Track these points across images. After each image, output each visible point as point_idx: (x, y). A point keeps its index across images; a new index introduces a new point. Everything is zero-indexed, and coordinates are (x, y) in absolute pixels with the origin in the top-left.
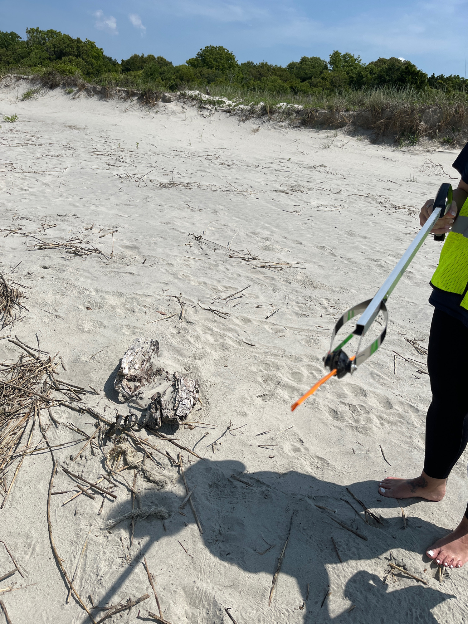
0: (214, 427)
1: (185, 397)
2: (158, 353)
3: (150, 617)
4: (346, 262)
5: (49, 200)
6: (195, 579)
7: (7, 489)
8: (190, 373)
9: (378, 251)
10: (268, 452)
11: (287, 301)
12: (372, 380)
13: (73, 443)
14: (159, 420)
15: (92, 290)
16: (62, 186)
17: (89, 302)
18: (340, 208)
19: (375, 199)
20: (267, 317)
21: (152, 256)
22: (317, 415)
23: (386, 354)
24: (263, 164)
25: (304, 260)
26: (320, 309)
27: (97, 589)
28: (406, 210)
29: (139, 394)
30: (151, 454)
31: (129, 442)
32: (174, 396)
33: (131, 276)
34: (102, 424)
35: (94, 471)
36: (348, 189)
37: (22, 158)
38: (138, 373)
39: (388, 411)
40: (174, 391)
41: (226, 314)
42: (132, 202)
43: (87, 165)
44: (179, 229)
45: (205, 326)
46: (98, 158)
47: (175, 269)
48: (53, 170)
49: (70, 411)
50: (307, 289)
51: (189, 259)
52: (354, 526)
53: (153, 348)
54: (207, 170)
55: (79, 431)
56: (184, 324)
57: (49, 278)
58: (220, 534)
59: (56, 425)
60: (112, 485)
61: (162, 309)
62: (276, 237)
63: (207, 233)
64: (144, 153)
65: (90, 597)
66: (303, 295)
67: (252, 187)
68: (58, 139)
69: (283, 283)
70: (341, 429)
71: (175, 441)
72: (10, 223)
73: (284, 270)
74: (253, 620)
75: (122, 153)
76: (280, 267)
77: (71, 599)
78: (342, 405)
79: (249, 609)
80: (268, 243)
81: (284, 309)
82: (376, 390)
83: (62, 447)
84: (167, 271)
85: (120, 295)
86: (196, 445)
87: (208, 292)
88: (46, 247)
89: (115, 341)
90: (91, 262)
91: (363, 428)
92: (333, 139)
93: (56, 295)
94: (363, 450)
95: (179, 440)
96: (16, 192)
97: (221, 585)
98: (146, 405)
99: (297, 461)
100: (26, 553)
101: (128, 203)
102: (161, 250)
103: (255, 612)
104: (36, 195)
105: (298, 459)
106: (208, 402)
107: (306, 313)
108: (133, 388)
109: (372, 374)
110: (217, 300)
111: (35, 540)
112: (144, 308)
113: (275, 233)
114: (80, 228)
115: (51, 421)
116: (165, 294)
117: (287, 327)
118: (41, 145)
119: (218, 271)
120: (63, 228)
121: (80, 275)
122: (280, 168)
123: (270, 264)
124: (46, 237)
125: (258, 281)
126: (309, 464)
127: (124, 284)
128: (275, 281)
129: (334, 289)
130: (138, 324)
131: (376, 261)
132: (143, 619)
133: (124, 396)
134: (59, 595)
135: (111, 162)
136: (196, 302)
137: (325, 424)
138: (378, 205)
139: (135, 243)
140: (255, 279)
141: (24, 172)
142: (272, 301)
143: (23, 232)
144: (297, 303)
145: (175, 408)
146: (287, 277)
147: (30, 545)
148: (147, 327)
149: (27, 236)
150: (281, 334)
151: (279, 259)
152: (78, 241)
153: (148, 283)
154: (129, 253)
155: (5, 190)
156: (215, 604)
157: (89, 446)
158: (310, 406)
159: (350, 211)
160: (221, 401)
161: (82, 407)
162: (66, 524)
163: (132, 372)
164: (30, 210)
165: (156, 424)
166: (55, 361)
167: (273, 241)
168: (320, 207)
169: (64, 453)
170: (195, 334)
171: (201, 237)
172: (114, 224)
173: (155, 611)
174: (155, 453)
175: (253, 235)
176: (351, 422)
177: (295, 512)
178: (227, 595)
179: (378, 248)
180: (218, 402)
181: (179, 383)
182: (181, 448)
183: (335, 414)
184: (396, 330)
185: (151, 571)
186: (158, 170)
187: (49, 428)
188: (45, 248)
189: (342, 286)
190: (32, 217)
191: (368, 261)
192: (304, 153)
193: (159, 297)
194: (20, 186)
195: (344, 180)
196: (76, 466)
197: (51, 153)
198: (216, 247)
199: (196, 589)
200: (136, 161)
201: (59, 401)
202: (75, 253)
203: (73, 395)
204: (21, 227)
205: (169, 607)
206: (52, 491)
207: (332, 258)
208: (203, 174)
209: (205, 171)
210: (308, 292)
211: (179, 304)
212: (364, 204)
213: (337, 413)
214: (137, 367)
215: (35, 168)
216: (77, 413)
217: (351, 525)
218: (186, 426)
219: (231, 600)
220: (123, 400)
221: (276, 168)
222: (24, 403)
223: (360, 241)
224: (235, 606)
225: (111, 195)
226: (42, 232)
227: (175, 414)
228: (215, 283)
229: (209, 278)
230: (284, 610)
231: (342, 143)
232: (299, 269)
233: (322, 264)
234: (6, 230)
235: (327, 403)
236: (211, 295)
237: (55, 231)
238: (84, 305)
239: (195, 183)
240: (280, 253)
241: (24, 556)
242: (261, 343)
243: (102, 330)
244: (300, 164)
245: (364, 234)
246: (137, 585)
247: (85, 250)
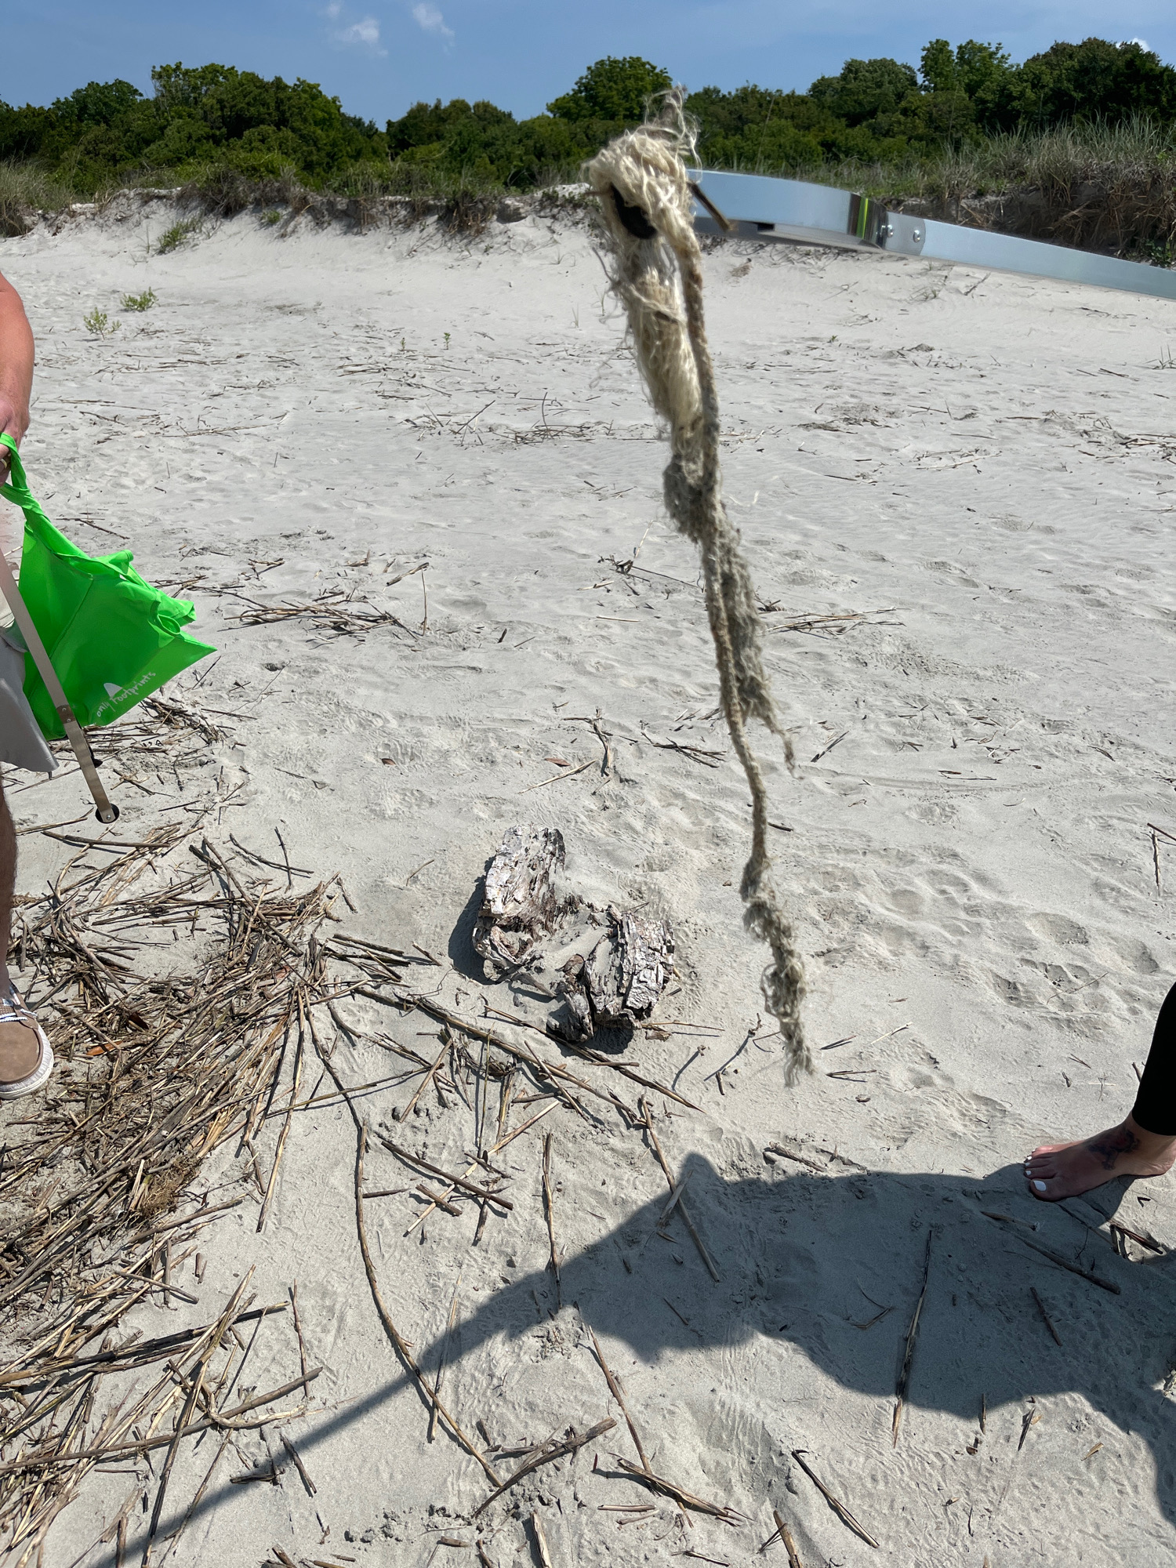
0: (716, 1032)
1: (644, 963)
2: (563, 861)
3: (622, 1470)
4: (1006, 601)
5: (255, 500)
6: (715, 1385)
7: (265, 1187)
8: (642, 906)
9: (1087, 565)
10: (854, 1089)
11: (863, 711)
12: (1098, 902)
13: (395, 1081)
14: (587, 1020)
15: (390, 717)
16: (280, 461)
17: (387, 746)
18: (977, 456)
19: (1068, 425)
20: (817, 757)
21: (519, 622)
22: (967, 994)
23: (1130, 832)
24: (764, 357)
25: (895, 601)
26: (948, 726)
27: (493, 1408)
28: (1156, 447)
29: (534, 959)
30: (577, 1101)
31: (524, 1073)
32: (617, 962)
33: (472, 677)
34: (455, 1034)
35: (451, 1143)
36: (994, 404)
37: (177, 399)
38: (523, 910)
39: (1148, 978)
40: (616, 950)
41: (713, 754)
42: (452, 486)
43: (332, 403)
44: (575, 548)
45: (664, 787)
46: (354, 381)
47: (577, 650)
48: (254, 422)
49: (378, 1006)
50: (911, 677)
51: (609, 623)
52: (1084, 1261)
53: (550, 848)
54: (624, 386)
55: (404, 1053)
56: (613, 786)
57: (285, 693)
58: (760, 1282)
59: (350, 1038)
60: (495, 1175)
61: (559, 752)
62: (817, 547)
63: (644, 550)
64: (464, 358)
65: (480, 1427)
66: (901, 693)
67: (743, 422)
68: (256, 343)
69: (848, 665)
70: (1029, 1028)
71: (628, 1068)
72: (176, 564)
73: (848, 632)
74: (860, 1478)
75: (411, 364)
76: (836, 625)
77: (437, 1431)
78: (1028, 968)
79: (848, 1454)
80: (799, 565)
81: (856, 732)
82: (1111, 927)
83: (371, 1089)
84: (559, 657)
85: (456, 723)
86: (678, 1076)
87: (663, 703)
88: (269, 617)
89: (459, 836)
90: (376, 646)
91: (1087, 1021)
92: (945, 273)
93: (307, 734)
94: (1090, 1078)
95: (637, 1065)
96: (176, 484)
97: (775, 1400)
98: (552, 985)
99: (926, 1108)
100: (325, 1330)
101: (443, 490)
102: (536, 605)
103: (862, 1460)
104: (222, 490)
105: (929, 1103)
106: (694, 974)
107: (914, 740)
108: (516, 947)
109: (1097, 886)
110: (688, 723)
111: (341, 1299)
112: (515, 753)
113: (815, 536)
114: (338, 565)
115: (340, 1032)
116: (562, 714)
117: (870, 778)
118: (219, 362)
119: (681, 648)
120: (300, 567)
121: (356, 680)
122: (809, 363)
123: (809, 619)
124: (264, 591)
125: (783, 665)
126: (956, 1114)
127: (461, 697)
128: (828, 662)
129: (981, 673)
130: (508, 793)
131: (1084, 592)
132: (608, 1475)
133: (497, 966)
134: (411, 1423)
135: (389, 388)
136: (638, 731)
137: (989, 1017)
138: (1079, 440)
139: (473, 593)
140: (775, 661)
141: (187, 434)
142: (826, 715)
143: (209, 585)
144: (889, 715)
145: (623, 991)
146: (856, 648)
147: (331, 1310)
148: (529, 797)
149: (220, 593)
150: (855, 798)
151: (833, 605)
152: (340, 598)
153: (518, 689)
154: (462, 618)
155: (149, 482)
156: (768, 1441)
157: (431, 1085)
158: (946, 973)
159: (1005, 464)
160: (725, 969)
161: (404, 995)
162: (405, 1262)
163: (510, 910)
164: (216, 528)
165: (582, 1029)
166: (329, 891)
167: (812, 559)
168: (923, 460)
169: (378, 1103)
170: (643, 808)
171: (630, 563)
172: (417, 548)
173: (631, 1455)
174: (586, 1097)
175: (758, 548)
176: (1052, 1009)
177: (935, 1230)
178: (792, 1421)
179: (1086, 557)
180: (720, 973)
181: (625, 930)
182: (644, 1083)
183: (1011, 990)
184: (1153, 768)
185: (610, 1367)
186: (503, 399)
187: (335, 1047)
188: (266, 621)
189: (1000, 663)
190: (223, 545)
191: (1063, 593)
192: (871, 317)
193: (547, 723)
194: (185, 470)
195: (983, 380)
196: (409, 1133)
197: (245, 381)
198: (670, 587)
199: (718, 1408)
200: (447, 381)
201: (349, 984)
202: (337, 627)
203: (380, 968)
204: (202, 572)
205: (662, 1448)
206: (363, 1190)
207: (969, 592)
208: (616, 397)
209: (622, 391)
210: (913, 684)
211: (596, 737)
212: (1038, 441)
213: (1015, 988)
214: (519, 896)
215: (213, 422)
216: (395, 1011)
217: (1078, 1257)
218: (651, 1033)
219: (802, 1432)
220: (495, 977)
221: (800, 366)
222: (272, 991)
223: (1036, 542)
224: (813, 1447)
225: (400, 473)
226: (254, 581)
227: (624, 1005)
228: (677, 678)
229: (663, 667)
230: (931, 1456)
231: (970, 282)
232: (884, 627)
233: (942, 608)
234: (170, 582)
235: (988, 964)
236: (671, 710)
237: (282, 574)
238: (376, 754)
239: (599, 423)
240: (832, 588)
241: (322, 1335)
242: (807, 821)
243: (426, 811)
244: (861, 350)
245: (1044, 521)
246: (585, 1398)
247: (359, 618)
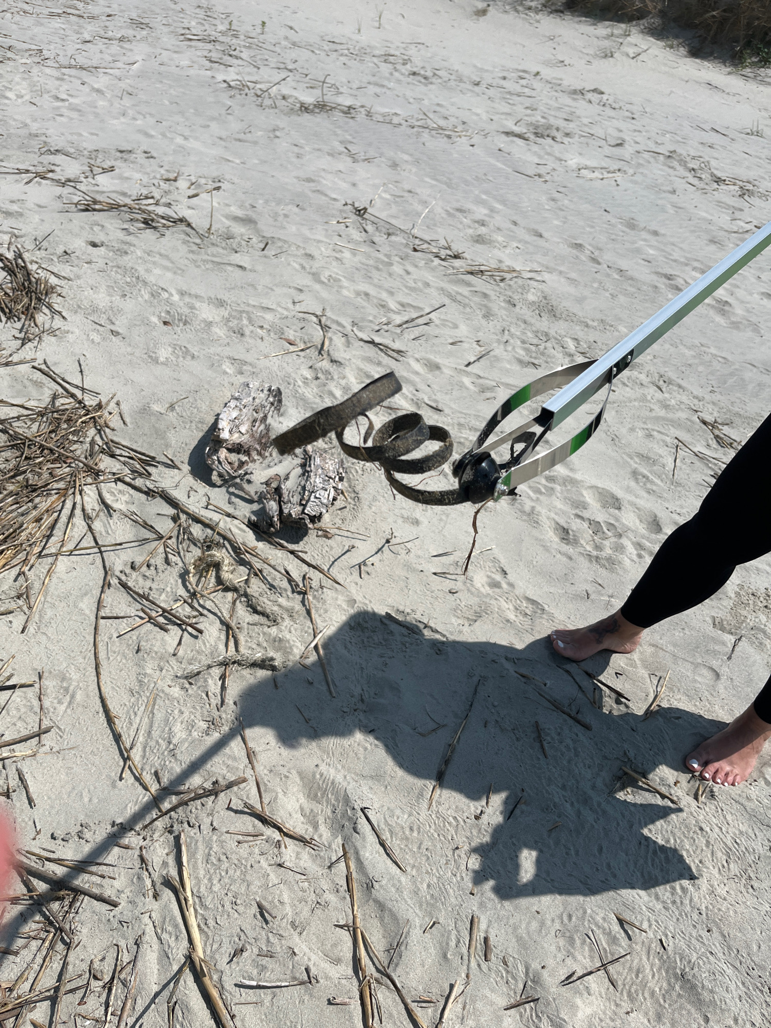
0: (364, 538)
1: (321, 485)
2: (279, 410)
3: (246, 810)
4: (617, 277)
5: (102, 121)
6: (319, 762)
7: (32, 604)
8: (330, 449)
9: (675, 261)
10: (448, 584)
11: (506, 336)
12: (633, 484)
13: (137, 544)
14: (276, 519)
15: (174, 292)
16: (126, 97)
17: (168, 313)
18: (619, 174)
19: (683, 163)
20: (469, 364)
21: (279, 239)
22: (535, 532)
23: (663, 441)
24: (487, 79)
25: (543, 265)
26: (560, 356)
27: (167, 763)
28: (737, 188)
29: (246, 474)
30: (261, 571)
31: (227, 549)
32: (303, 483)
33: (239, 272)
34: (183, 517)
35: (168, 589)
36: (637, 139)
37: (58, 40)
38: (245, 439)
39: (653, 536)
40: (303, 474)
41: (399, 352)
42: (249, 135)
43: (171, 60)
44: (329, 193)
45: (360, 370)
46: (190, 46)
47: (316, 265)
48: (112, 65)
49: (132, 491)
50: (543, 319)
51: (343, 250)
52: (573, 707)
53: (271, 399)
54: (386, 83)
55: (146, 526)
56: (325, 364)
57: (101, 264)
58: (362, 700)
59: (109, 511)
60: (195, 613)
61: (291, 334)
62: (498, 220)
63: (378, 202)
64: (273, 42)
65: (156, 774)
66: (534, 329)
67: (464, 123)
68: (122, 8)
69: (503, 304)
70: (570, 558)
71: (300, 554)
72: (34, 158)
73: (508, 282)
74: (403, 828)
75: (234, 41)
76: (499, 275)
77: (127, 774)
78: (578, 521)
79: (398, 812)
80: (483, 230)
81: (499, 351)
82: (638, 501)
83: (118, 547)
84: (303, 268)
85: (221, 303)
86: (333, 563)
87: (371, 311)
88: (97, 207)
89: (209, 383)
90: (173, 241)
91: (609, 559)
92: (621, 40)
93: (112, 296)
94: (602, 595)
95: (306, 553)
96: (46, 102)
97: (355, 773)
98: (256, 493)
99: (493, 602)
100: (60, 702)
101: (242, 136)
102: (293, 229)
103: (406, 816)
104: (79, 111)
105: (496, 599)
106: (357, 498)
107: (536, 362)
108: (236, 464)
109: (635, 474)
110: (385, 327)
111: (75, 684)
112: (259, 331)
113: (498, 212)
114: (155, 178)
115: (102, 506)
116: (298, 307)
117: (502, 383)
118: (93, 18)
119: (390, 275)
120: (126, 175)
121: (154, 263)
122: (518, 88)
123: (483, 268)
124: (96, 188)
125: (459, 298)
126: (511, 607)
127: (228, 285)
128: (490, 300)
129: (590, 323)
130: (249, 358)
131: (669, 279)
132: (236, 812)
133: (220, 475)
134: (110, 767)
135: (215, 56)
136: (349, 328)
137: (546, 549)
138: (688, 174)
139: (250, 213)
140: (454, 294)
141: (61, 67)
142: (480, 336)
143: (56, 177)
144: (523, 342)
145: (304, 502)
146: (510, 293)
147: (67, 690)
148: (263, 363)
149: (64, 185)
150: (488, 395)
151: (500, 261)
152: (151, 201)
153: (270, 286)
154: (239, 229)
155: (27, 97)
156: (347, 800)
157: (161, 549)
158: (525, 518)
159: (636, 183)
160: (379, 497)
161: (151, 487)
162: (124, 664)
163: (236, 438)
164: (70, 138)
165: (271, 524)
166: (110, 408)
167: (492, 228)
168: (582, 171)
169: (122, 557)
170: (343, 382)
171: (365, 209)
172: (215, 174)
173: (254, 801)
174: (267, 570)
175: (458, 214)
176: (588, 548)
177: (483, 679)
178: (365, 789)
179: (676, 256)
180: (375, 499)
181: (312, 462)
182: (309, 565)
183: (565, 533)
184: (687, 402)
185: (251, 745)
186: (297, 78)
187: (97, 516)
188: (94, 210)
189: (604, 318)
190: (72, 150)
191: (654, 277)
192: (566, 63)
193: (286, 313)
194: (54, 92)
195: (633, 121)
196: (141, 580)
197: (110, 34)
198: (390, 231)
199: (318, 776)
200: (259, 57)
201: (114, 474)
202: (146, 222)
203: (138, 466)
204: (53, 168)
205: (276, 798)
206: (102, 613)
207: (594, 267)
208: (378, 90)
209: (383, 86)
210: (544, 324)
211: (319, 328)
212: (660, 170)
213: (568, 533)
214: (243, 429)
215: (81, 60)
216: (143, 497)
217: (570, 705)
218: (320, 533)
219: (371, 796)
220: (219, 483)
221: (511, 90)
222: (59, 472)
223: (645, 240)
224: (376, 806)
225: (213, 119)
226: (90, 180)
227: (303, 512)
228: (384, 295)
229: (375, 286)
230: (451, 819)
231: (637, 50)
232: (532, 282)
233: (573, 275)
234: (27, 171)
235: (553, 515)
236: (375, 317)
237: (112, 178)
238: (160, 317)
239: (362, 106)
240: (503, 250)
241: (58, 705)
242: (453, 406)
243: (188, 362)
244: (555, 85)
245: (654, 226)
246: (230, 762)
247: (163, 218)
